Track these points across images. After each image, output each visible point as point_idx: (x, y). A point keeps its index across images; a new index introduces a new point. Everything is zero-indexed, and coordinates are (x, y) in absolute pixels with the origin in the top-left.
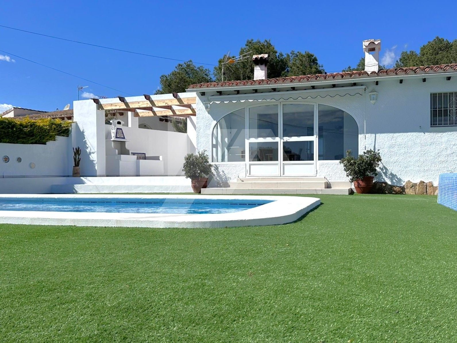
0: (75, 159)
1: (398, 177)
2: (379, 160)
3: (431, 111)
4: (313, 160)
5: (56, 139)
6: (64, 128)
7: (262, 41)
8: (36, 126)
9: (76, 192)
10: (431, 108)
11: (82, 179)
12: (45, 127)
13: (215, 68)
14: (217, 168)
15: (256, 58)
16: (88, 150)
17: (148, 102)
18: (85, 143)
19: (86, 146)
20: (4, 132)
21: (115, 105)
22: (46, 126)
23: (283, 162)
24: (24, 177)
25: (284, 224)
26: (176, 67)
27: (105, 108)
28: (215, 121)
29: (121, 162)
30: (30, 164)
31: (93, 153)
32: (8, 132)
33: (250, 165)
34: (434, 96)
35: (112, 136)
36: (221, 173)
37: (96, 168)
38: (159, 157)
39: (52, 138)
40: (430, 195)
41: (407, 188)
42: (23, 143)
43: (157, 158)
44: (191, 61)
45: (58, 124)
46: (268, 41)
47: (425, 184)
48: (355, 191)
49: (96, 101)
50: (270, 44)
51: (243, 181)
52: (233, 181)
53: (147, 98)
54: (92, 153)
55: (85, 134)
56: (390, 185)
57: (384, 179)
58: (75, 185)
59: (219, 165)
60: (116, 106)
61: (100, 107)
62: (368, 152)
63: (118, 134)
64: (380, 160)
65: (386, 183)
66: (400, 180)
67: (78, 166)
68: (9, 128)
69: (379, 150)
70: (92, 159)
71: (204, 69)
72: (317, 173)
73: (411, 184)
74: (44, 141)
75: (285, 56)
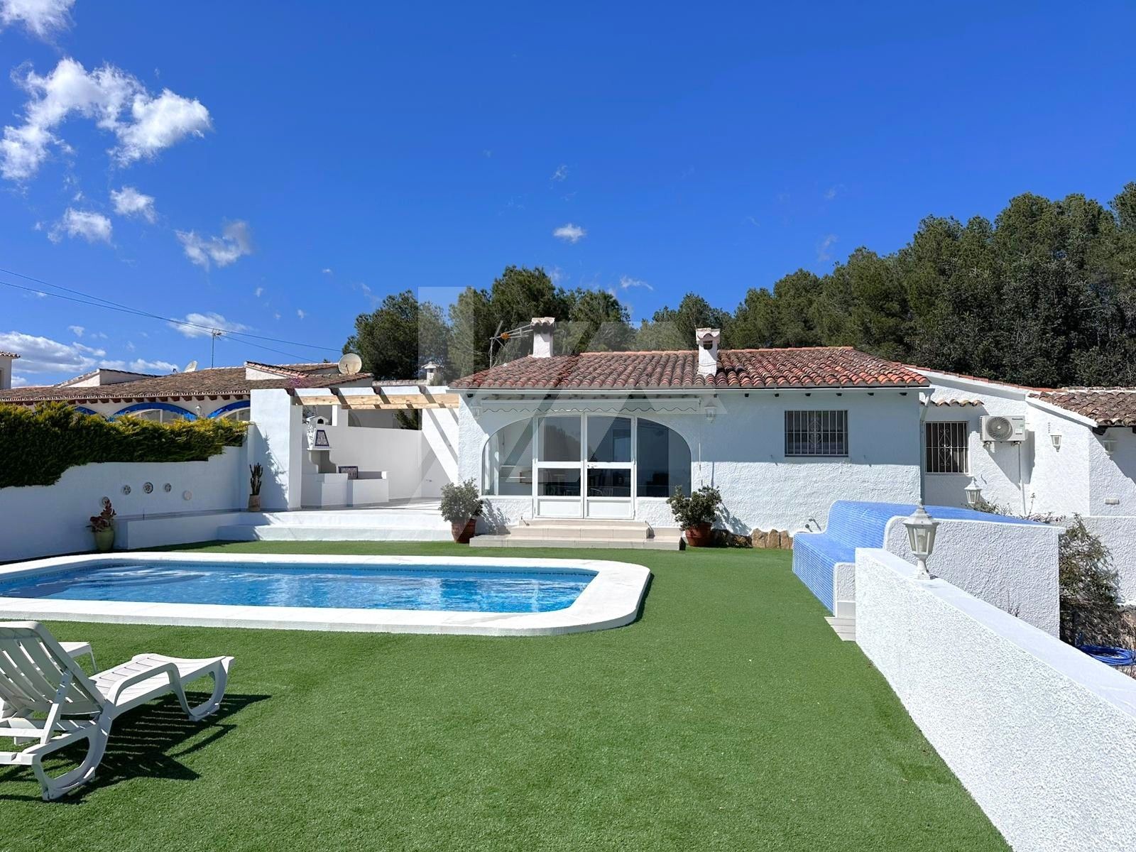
0: (253, 484)
1: (743, 523)
2: (718, 499)
3: (786, 434)
4: (630, 496)
5: (223, 451)
6: (236, 434)
7: (531, 269)
8: (195, 432)
9: (256, 538)
10: (786, 431)
11: (265, 516)
12: (208, 433)
13: (451, 306)
14: (489, 505)
15: (537, 324)
16: (273, 469)
17: (378, 397)
18: (269, 456)
19: (270, 461)
20: (147, 445)
21: (323, 398)
22: (209, 431)
23: (587, 498)
24: (173, 515)
25: (626, 625)
26: (384, 302)
27: (305, 404)
29: (323, 485)
30: (185, 492)
31: (283, 473)
32: (153, 446)
33: (539, 501)
34: (789, 415)
35: (309, 443)
36: (496, 512)
37: (287, 496)
38: (380, 473)
39: (218, 450)
40: (785, 549)
41: (755, 539)
42: (175, 460)
43: (377, 476)
44: (409, 292)
45: (227, 428)
46: (540, 269)
47: (778, 534)
48: (687, 542)
49: (291, 392)
50: (544, 274)
51: (528, 525)
52: (513, 523)
53: (377, 391)
54: (281, 473)
55: (269, 442)
56: (733, 535)
57: (724, 525)
58: (257, 528)
59: (493, 499)
60: (324, 400)
61: (296, 400)
62: (704, 488)
63: (319, 439)
64: (721, 501)
65: (727, 532)
66: (745, 527)
67: (257, 494)
68: (154, 437)
69: (718, 487)
70: (280, 482)
71: (432, 307)
72: (635, 515)
73: (760, 533)
74: (205, 456)
75: (568, 293)
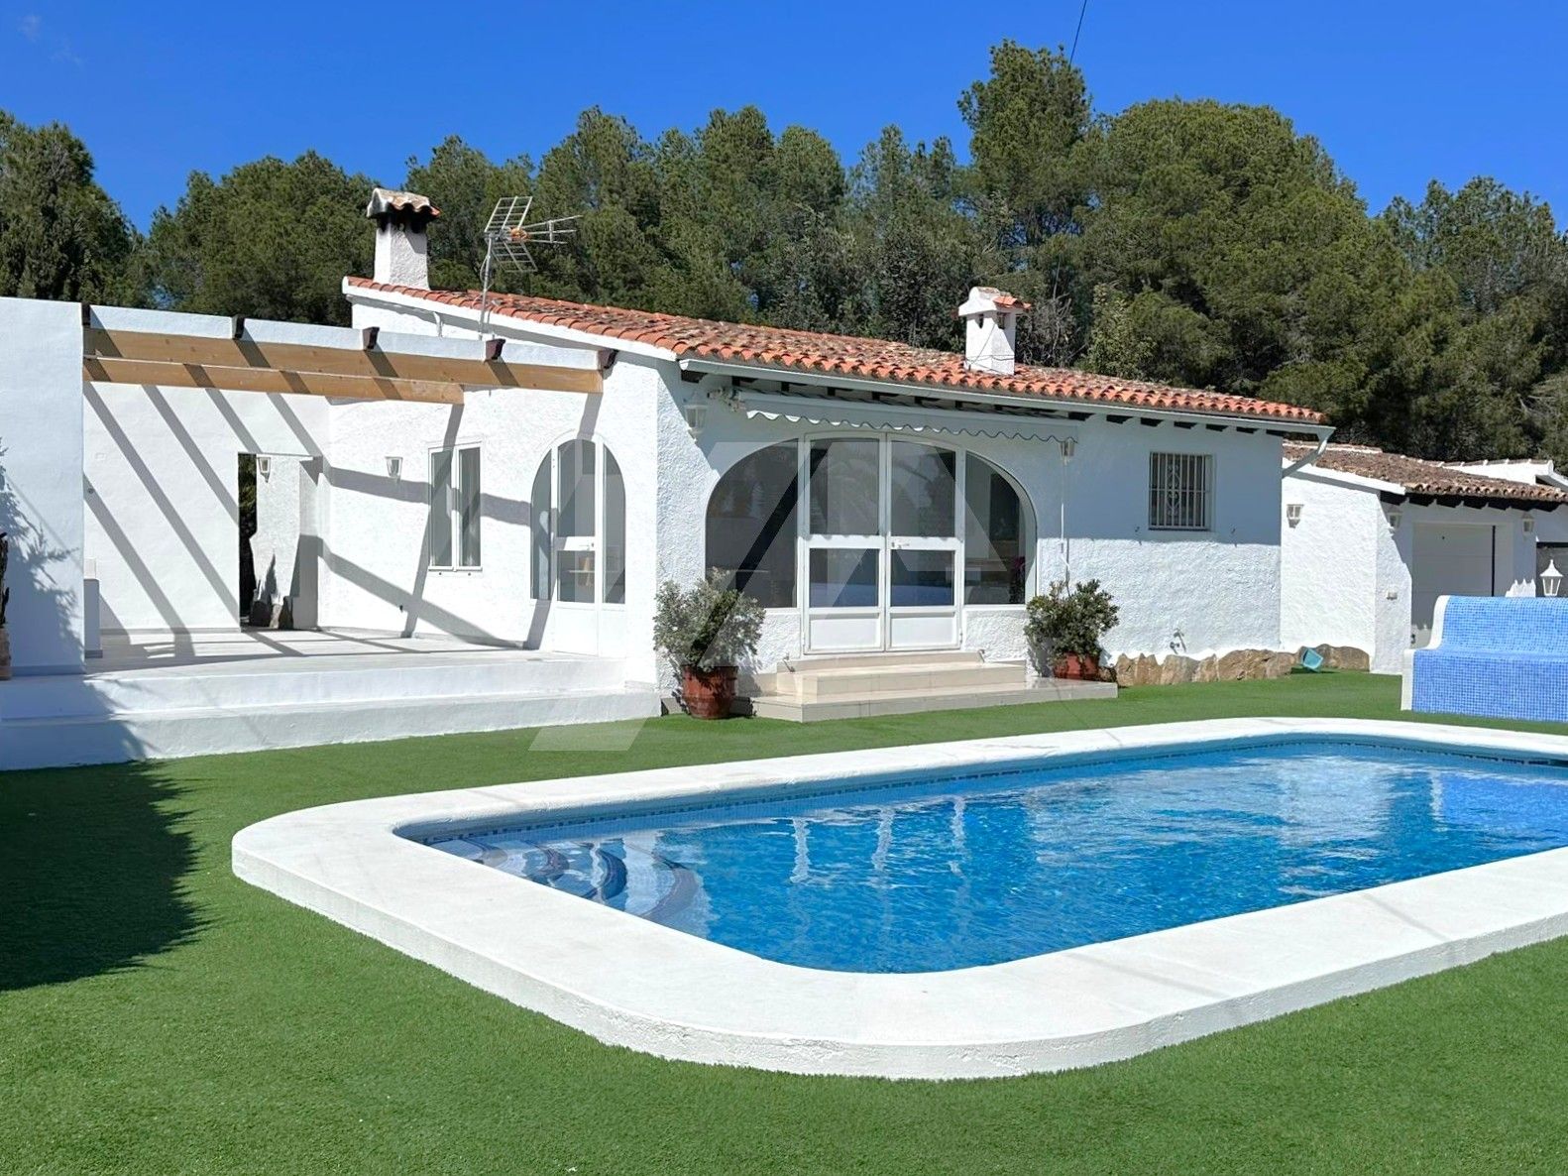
4: (951, 603)
16: (24, 546)
17: (365, 356)
23: (889, 610)
28: (715, 471)
31: (60, 557)
34: (1154, 459)
37: (76, 627)
41: (1121, 672)
47: (1146, 662)
51: (792, 670)
53: (367, 341)
54: (51, 556)
61: (95, 340)
70: (47, 583)
72: (960, 640)
73: (1126, 662)
